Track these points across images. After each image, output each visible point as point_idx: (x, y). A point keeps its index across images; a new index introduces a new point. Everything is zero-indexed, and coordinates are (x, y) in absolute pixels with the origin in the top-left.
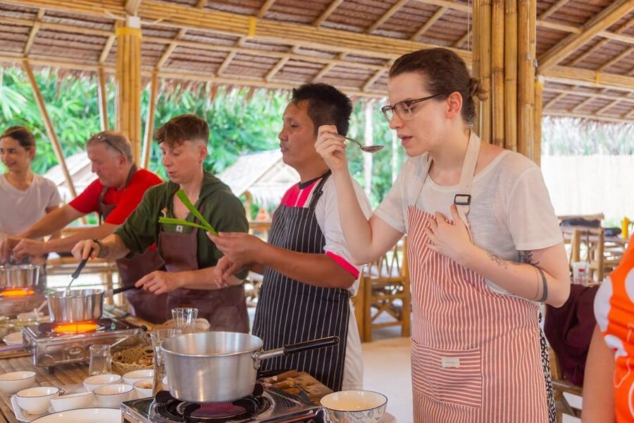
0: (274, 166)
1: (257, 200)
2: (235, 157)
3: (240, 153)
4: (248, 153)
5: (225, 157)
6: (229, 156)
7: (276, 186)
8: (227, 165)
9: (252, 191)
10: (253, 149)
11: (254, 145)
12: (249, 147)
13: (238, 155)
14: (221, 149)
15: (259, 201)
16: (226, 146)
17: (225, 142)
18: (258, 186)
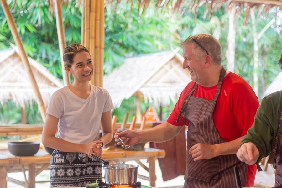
0: (162, 67)
1: (148, 100)
2: (122, 59)
3: (126, 55)
4: (133, 56)
5: (113, 59)
6: (116, 58)
7: (164, 87)
8: (115, 66)
9: (143, 91)
10: (138, 52)
11: (139, 47)
12: (134, 49)
13: (124, 57)
14: (110, 51)
15: (151, 101)
16: (113, 48)
17: (112, 44)
18: (148, 87)
